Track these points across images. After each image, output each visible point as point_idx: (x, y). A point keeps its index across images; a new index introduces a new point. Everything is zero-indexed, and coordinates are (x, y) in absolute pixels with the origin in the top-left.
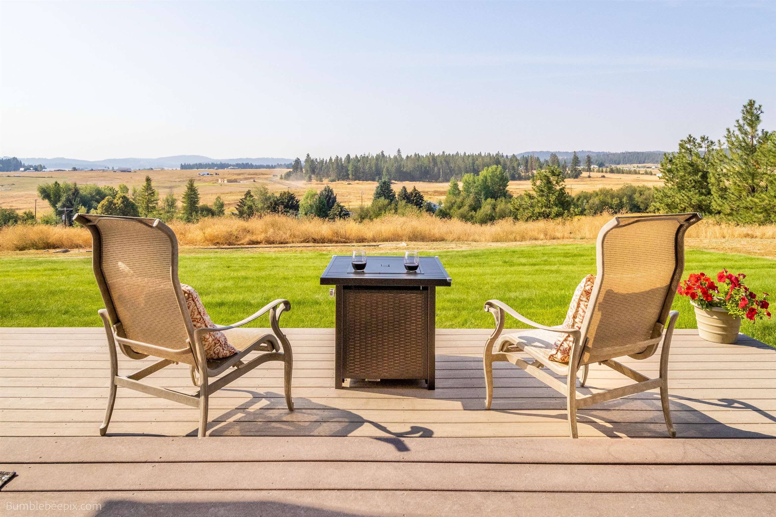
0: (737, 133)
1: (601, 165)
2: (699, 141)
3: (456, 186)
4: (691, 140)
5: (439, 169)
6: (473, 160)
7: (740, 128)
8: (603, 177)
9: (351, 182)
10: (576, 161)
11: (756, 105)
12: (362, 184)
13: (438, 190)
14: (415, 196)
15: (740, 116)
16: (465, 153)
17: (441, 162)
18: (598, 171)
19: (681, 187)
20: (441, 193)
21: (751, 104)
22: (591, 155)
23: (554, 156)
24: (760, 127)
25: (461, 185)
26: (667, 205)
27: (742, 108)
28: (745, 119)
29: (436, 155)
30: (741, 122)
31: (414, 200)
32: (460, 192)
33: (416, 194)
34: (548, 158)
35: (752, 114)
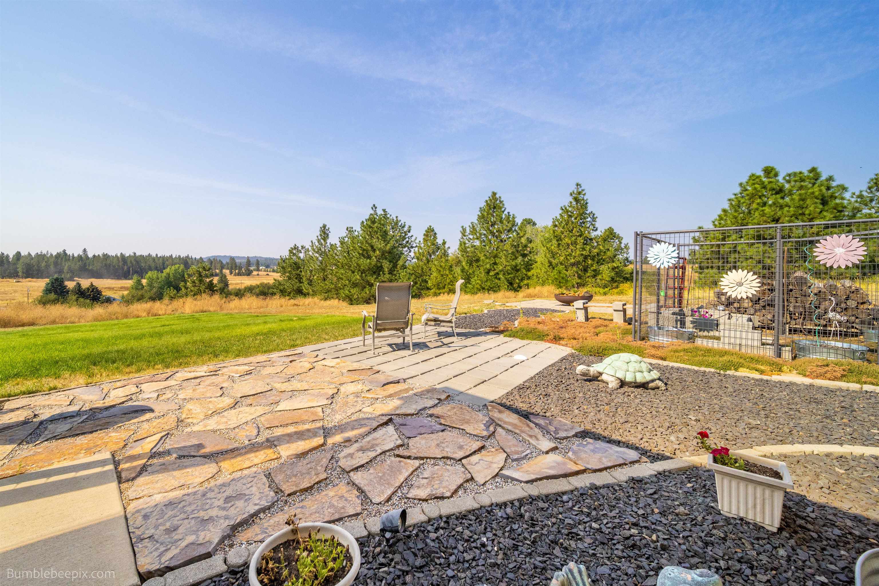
0: (317, 244)
1: (267, 266)
2: (300, 248)
3: (139, 282)
4: (296, 248)
5: (129, 268)
6: (163, 260)
7: (319, 241)
8: (268, 275)
9: (21, 280)
10: (249, 262)
11: (327, 228)
12: (35, 282)
13: (126, 286)
14: (92, 291)
15: (318, 233)
16: (157, 255)
17: (131, 262)
18: (265, 271)
19: (290, 278)
20: (126, 289)
21: (324, 226)
22: (259, 259)
23: (232, 259)
24: (328, 241)
25: (144, 282)
26: (281, 290)
27: (319, 229)
28: (321, 235)
29: (127, 255)
30: (319, 237)
31: (90, 295)
32: (143, 287)
33: (93, 289)
34: (228, 261)
35: (325, 233)
